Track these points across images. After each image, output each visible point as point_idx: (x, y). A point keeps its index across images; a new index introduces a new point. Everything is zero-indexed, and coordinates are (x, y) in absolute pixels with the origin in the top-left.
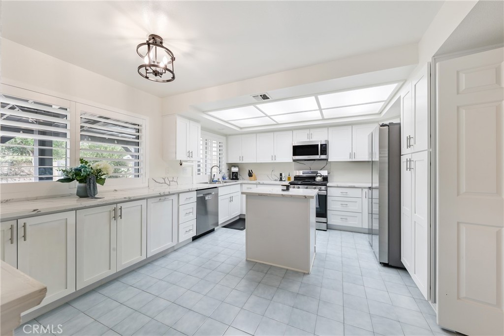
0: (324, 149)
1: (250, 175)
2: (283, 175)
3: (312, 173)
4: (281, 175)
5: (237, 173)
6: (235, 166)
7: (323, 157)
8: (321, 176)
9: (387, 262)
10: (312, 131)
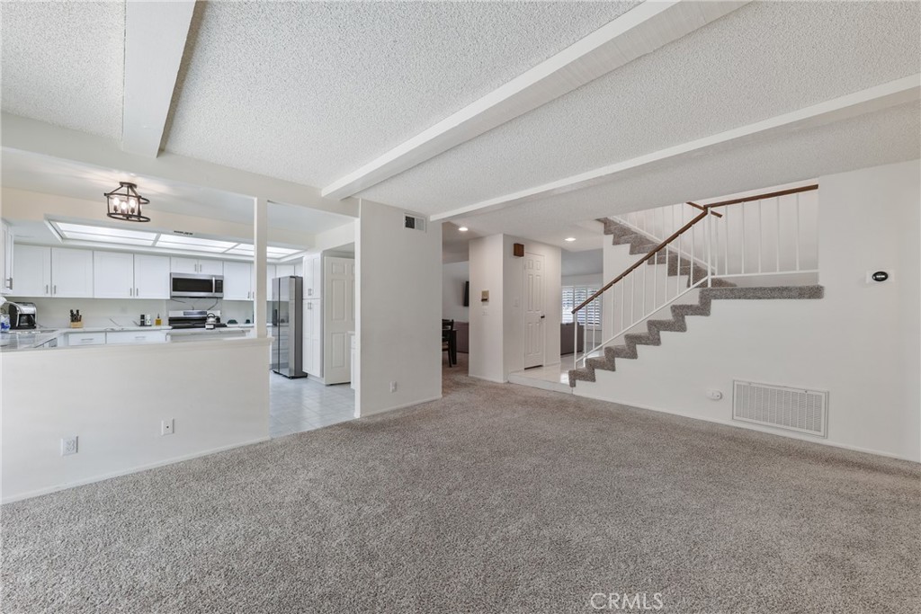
0: (219, 286)
1: (75, 317)
2: (148, 317)
3: (201, 313)
4: (143, 317)
5: (34, 315)
6: (25, 304)
7: (218, 295)
8: (214, 317)
9: (293, 375)
10: (201, 262)
